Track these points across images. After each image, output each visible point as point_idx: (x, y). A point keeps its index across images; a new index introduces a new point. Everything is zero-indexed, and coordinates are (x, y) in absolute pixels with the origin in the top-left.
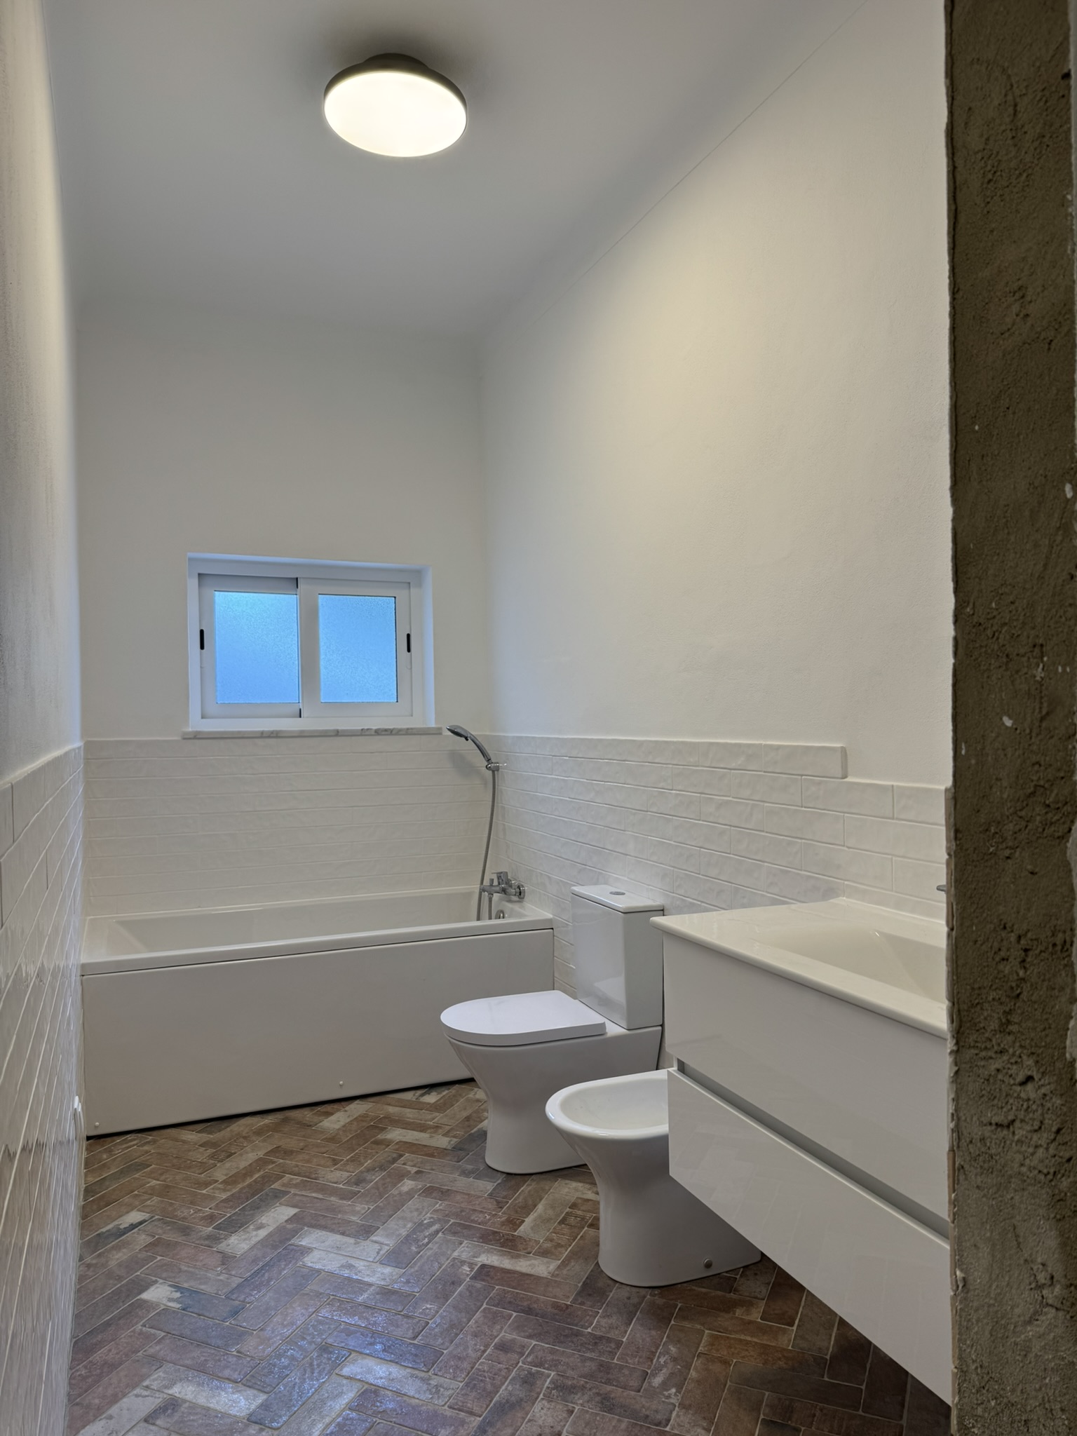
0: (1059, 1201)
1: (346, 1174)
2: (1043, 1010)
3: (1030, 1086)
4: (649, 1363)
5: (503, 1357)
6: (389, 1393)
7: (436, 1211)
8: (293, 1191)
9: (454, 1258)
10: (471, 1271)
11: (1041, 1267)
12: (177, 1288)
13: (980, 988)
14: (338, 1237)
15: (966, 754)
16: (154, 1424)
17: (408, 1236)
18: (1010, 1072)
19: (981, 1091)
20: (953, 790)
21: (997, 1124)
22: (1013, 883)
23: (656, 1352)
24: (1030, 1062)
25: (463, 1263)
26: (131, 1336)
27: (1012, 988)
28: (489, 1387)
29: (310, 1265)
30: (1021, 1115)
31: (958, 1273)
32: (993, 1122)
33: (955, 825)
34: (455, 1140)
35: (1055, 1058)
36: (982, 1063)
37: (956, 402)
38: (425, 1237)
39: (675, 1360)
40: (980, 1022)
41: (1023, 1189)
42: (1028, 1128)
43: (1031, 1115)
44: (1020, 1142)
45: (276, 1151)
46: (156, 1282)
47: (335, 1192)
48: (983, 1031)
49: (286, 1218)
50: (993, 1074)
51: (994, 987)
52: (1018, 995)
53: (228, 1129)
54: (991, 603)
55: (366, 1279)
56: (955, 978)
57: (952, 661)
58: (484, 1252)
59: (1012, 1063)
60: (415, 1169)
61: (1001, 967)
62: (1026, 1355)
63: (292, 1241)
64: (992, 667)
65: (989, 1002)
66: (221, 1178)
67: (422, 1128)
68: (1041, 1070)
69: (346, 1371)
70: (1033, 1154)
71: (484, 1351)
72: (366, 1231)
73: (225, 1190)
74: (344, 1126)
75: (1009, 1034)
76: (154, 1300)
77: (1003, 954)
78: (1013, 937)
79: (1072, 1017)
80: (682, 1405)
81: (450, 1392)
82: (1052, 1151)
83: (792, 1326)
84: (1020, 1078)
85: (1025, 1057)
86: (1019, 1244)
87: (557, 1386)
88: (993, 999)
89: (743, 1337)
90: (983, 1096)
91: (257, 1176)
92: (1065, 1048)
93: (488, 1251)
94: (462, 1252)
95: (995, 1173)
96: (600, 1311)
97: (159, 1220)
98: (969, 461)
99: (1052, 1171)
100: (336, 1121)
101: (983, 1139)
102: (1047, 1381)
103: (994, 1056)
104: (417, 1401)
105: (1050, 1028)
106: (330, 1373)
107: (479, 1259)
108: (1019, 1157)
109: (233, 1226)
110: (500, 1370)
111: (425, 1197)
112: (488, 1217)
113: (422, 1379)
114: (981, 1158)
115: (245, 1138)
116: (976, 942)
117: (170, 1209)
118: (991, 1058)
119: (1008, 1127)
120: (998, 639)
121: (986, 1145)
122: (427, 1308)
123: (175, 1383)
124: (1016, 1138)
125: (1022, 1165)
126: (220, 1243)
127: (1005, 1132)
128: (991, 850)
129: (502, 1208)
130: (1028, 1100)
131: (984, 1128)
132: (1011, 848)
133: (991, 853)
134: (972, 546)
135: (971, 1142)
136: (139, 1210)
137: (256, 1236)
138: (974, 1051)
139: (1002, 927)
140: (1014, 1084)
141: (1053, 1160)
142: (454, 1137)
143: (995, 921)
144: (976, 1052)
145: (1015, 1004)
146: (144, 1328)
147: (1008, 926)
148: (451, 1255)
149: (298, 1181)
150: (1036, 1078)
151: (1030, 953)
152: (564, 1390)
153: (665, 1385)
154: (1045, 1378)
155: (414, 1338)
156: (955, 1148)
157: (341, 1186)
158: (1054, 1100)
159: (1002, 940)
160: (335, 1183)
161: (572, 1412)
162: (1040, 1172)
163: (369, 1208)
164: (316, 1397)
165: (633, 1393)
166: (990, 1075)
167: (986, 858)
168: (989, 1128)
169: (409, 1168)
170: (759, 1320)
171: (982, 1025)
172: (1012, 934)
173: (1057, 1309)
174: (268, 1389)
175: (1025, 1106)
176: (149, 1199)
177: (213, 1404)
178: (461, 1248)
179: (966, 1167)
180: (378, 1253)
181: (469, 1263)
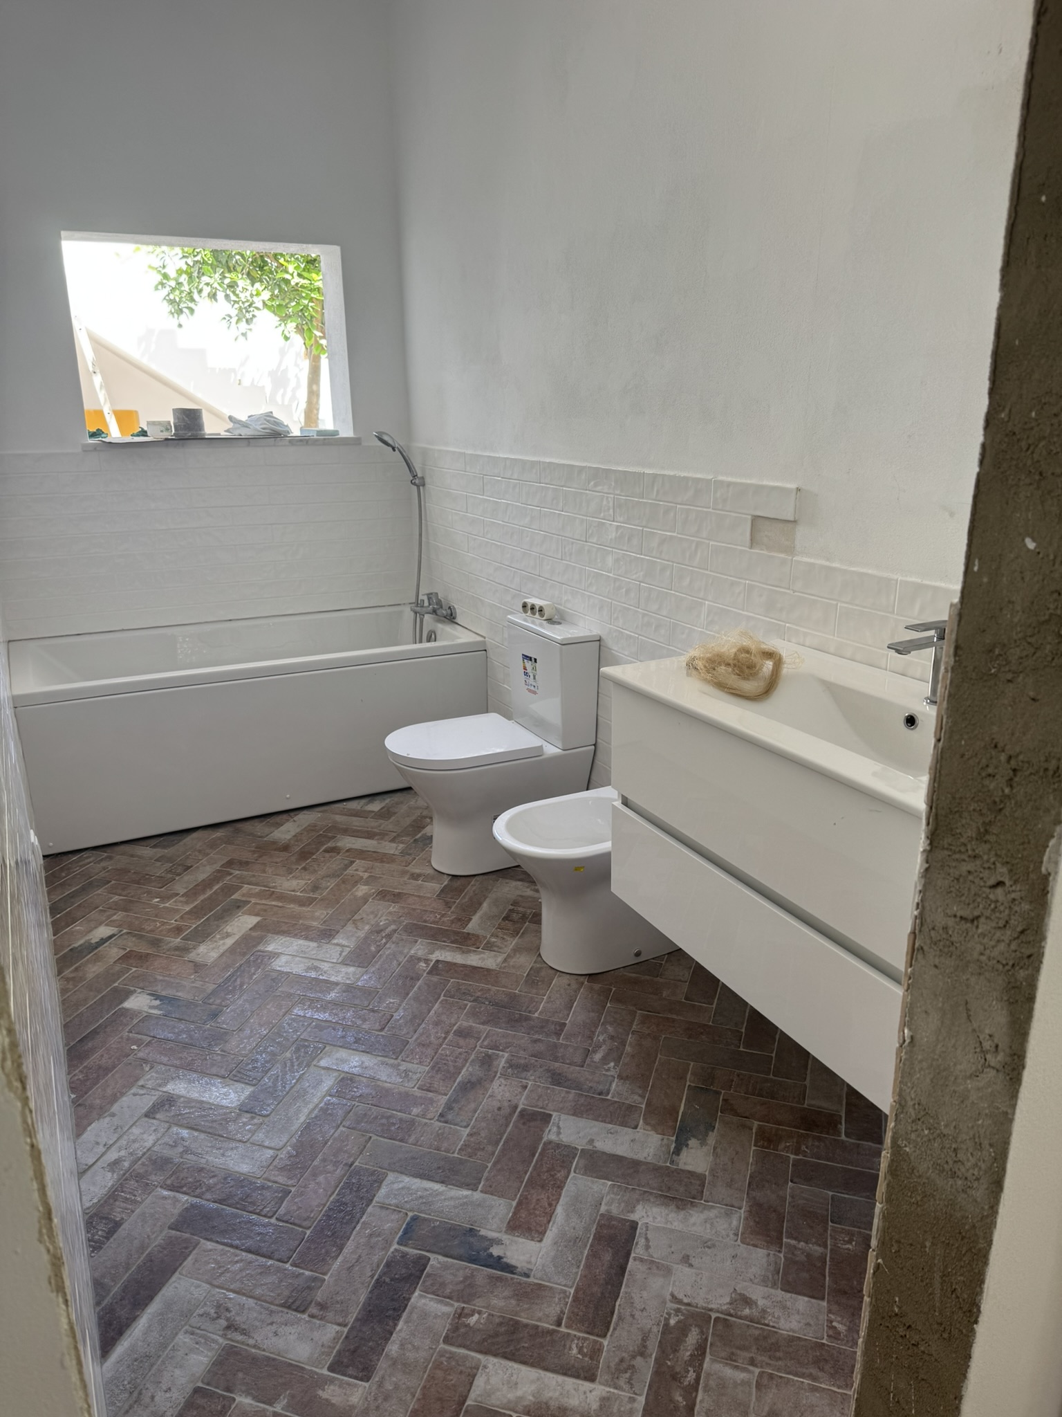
0: (1013, 987)
1: (302, 882)
2: (1025, 826)
3: (999, 891)
4: (590, 1041)
5: (462, 1042)
6: (365, 1080)
7: (390, 913)
8: (253, 900)
9: (411, 956)
10: (427, 967)
11: (988, 1037)
12: (157, 997)
13: (961, 798)
14: (301, 942)
15: (978, 570)
16: (154, 1118)
17: (366, 938)
18: (981, 875)
19: (950, 887)
20: (959, 606)
21: (961, 918)
22: (1011, 706)
23: (595, 1031)
24: (1004, 870)
25: (419, 959)
26: (120, 1042)
27: (995, 802)
28: (451, 1069)
29: (278, 969)
30: (988, 913)
31: (906, 1031)
32: (958, 914)
33: (957, 641)
34: (401, 846)
35: (1030, 870)
36: (954, 864)
37: (1022, 162)
38: (383, 937)
39: (612, 1038)
40: (957, 828)
41: (980, 974)
42: (994, 925)
43: (997, 914)
44: (983, 935)
45: (230, 863)
46: (135, 991)
47: (294, 900)
48: (959, 836)
49: (250, 926)
50: (963, 874)
51: (976, 799)
52: (1000, 810)
53: (181, 843)
54: (1031, 411)
55: (333, 979)
56: (936, 785)
57: (977, 469)
58: (437, 949)
59: (984, 868)
60: (366, 875)
61: (987, 782)
62: (962, 1102)
63: (259, 948)
64: (1021, 483)
65: (970, 812)
66: (182, 891)
67: (370, 835)
68: (1014, 878)
69: (323, 1063)
70: (993, 947)
71: (445, 1038)
72: (326, 935)
73: (187, 903)
74: (295, 836)
75: (986, 842)
76: (136, 1008)
77: (990, 770)
78: (1003, 757)
79: (1053, 837)
80: (620, 1077)
81: (418, 1075)
82: (1013, 947)
83: (712, 1004)
84: (992, 882)
85: (998, 865)
86: (969, 1016)
87: (511, 1065)
88: (974, 810)
89: (669, 1016)
90: (951, 892)
91: (216, 887)
92: (1042, 862)
93: (442, 948)
94: (418, 950)
95: (954, 957)
96: (545, 998)
97: (128, 933)
98: (1028, 238)
99: (1011, 963)
100: (286, 831)
101: (945, 928)
102: (980, 1122)
103: (967, 859)
104: (389, 1085)
105: (1029, 843)
106: (308, 1065)
107: (434, 956)
108: (979, 948)
109: (202, 935)
110: (460, 1054)
111: (380, 900)
112: (438, 917)
113: (392, 1066)
114: (941, 943)
115: (200, 851)
116: (963, 756)
117: (137, 923)
118: (964, 860)
119: (972, 921)
120: (1033, 453)
121: (947, 933)
122: (390, 1003)
123: (168, 1082)
124: (980, 931)
125: (982, 954)
126: (191, 952)
127: (969, 925)
128: (993, 671)
129: (450, 907)
130: (997, 901)
131: (948, 919)
132: (1014, 672)
133: (991, 675)
134: (1017, 342)
135: (933, 929)
136: (107, 925)
137: (224, 944)
138: (946, 853)
139: (993, 745)
140: (985, 886)
141: (1014, 954)
142: (402, 843)
143: (987, 739)
144: (950, 853)
145: (995, 817)
146: (131, 1035)
147: (999, 746)
148: (408, 953)
149: (257, 891)
150: (1008, 883)
151: (1019, 774)
152: (517, 1068)
153: (605, 1060)
154: (978, 1120)
155: (382, 1030)
156: (917, 932)
157: (298, 894)
158: (1023, 905)
159: (991, 758)
160: (293, 891)
161: (526, 1087)
162: (998, 962)
163: (328, 914)
164: (298, 1086)
165: (577, 1068)
166: (961, 876)
167: (985, 678)
168: (953, 919)
169: (361, 874)
170: (683, 1000)
171: (958, 831)
172: (1003, 754)
173: (998, 1071)
174: (254, 1082)
175: (993, 906)
176: (115, 914)
177: (206, 1097)
178: (417, 946)
179: (926, 948)
180: (340, 955)
181: (425, 960)
